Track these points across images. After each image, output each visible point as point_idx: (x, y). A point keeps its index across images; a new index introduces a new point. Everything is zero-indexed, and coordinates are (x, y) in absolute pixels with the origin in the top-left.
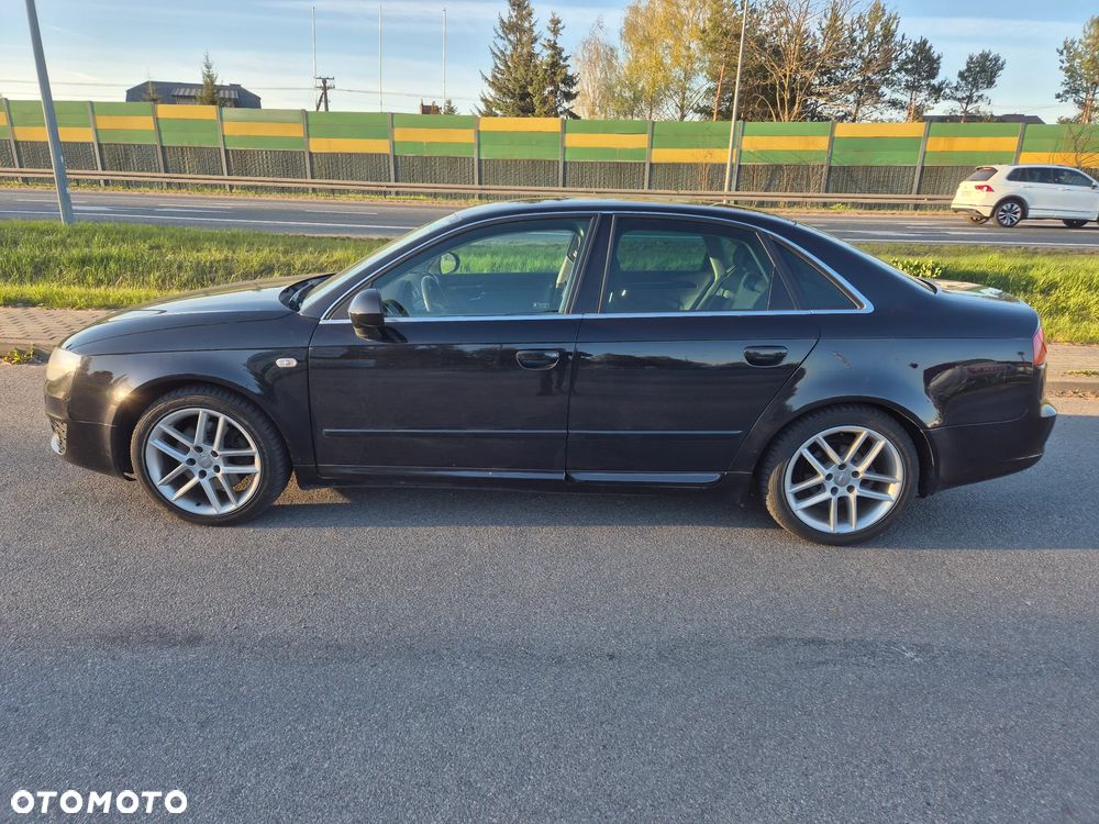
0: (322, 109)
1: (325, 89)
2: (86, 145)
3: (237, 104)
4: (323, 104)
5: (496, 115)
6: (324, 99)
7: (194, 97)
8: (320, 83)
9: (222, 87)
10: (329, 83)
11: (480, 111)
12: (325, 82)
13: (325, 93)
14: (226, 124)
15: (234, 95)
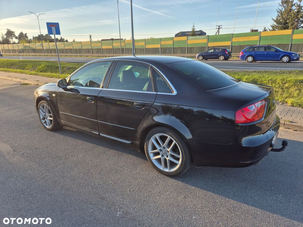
0: (217, 34)
1: (219, 29)
2: (158, 48)
3: (200, 35)
4: (218, 33)
5: (276, 30)
6: (218, 31)
7: (189, 35)
8: (218, 27)
9: (196, 31)
10: (220, 27)
11: (270, 30)
12: (219, 27)
13: (219, 30)
14: (188, 41)
15: (199, 33)
